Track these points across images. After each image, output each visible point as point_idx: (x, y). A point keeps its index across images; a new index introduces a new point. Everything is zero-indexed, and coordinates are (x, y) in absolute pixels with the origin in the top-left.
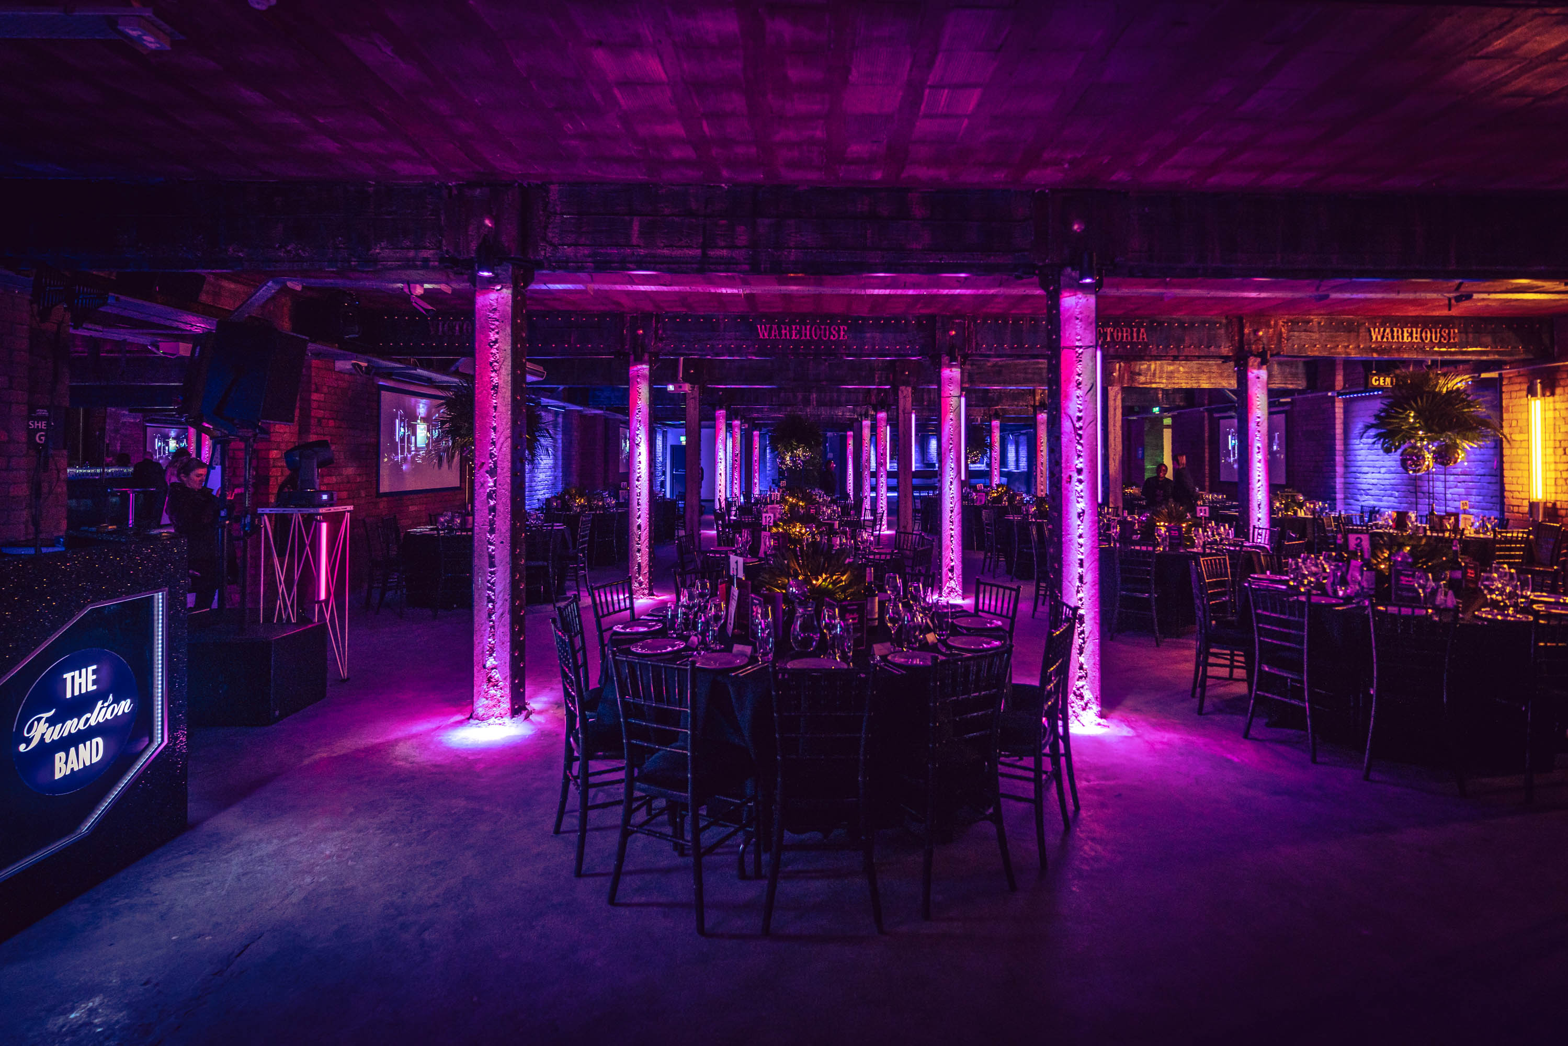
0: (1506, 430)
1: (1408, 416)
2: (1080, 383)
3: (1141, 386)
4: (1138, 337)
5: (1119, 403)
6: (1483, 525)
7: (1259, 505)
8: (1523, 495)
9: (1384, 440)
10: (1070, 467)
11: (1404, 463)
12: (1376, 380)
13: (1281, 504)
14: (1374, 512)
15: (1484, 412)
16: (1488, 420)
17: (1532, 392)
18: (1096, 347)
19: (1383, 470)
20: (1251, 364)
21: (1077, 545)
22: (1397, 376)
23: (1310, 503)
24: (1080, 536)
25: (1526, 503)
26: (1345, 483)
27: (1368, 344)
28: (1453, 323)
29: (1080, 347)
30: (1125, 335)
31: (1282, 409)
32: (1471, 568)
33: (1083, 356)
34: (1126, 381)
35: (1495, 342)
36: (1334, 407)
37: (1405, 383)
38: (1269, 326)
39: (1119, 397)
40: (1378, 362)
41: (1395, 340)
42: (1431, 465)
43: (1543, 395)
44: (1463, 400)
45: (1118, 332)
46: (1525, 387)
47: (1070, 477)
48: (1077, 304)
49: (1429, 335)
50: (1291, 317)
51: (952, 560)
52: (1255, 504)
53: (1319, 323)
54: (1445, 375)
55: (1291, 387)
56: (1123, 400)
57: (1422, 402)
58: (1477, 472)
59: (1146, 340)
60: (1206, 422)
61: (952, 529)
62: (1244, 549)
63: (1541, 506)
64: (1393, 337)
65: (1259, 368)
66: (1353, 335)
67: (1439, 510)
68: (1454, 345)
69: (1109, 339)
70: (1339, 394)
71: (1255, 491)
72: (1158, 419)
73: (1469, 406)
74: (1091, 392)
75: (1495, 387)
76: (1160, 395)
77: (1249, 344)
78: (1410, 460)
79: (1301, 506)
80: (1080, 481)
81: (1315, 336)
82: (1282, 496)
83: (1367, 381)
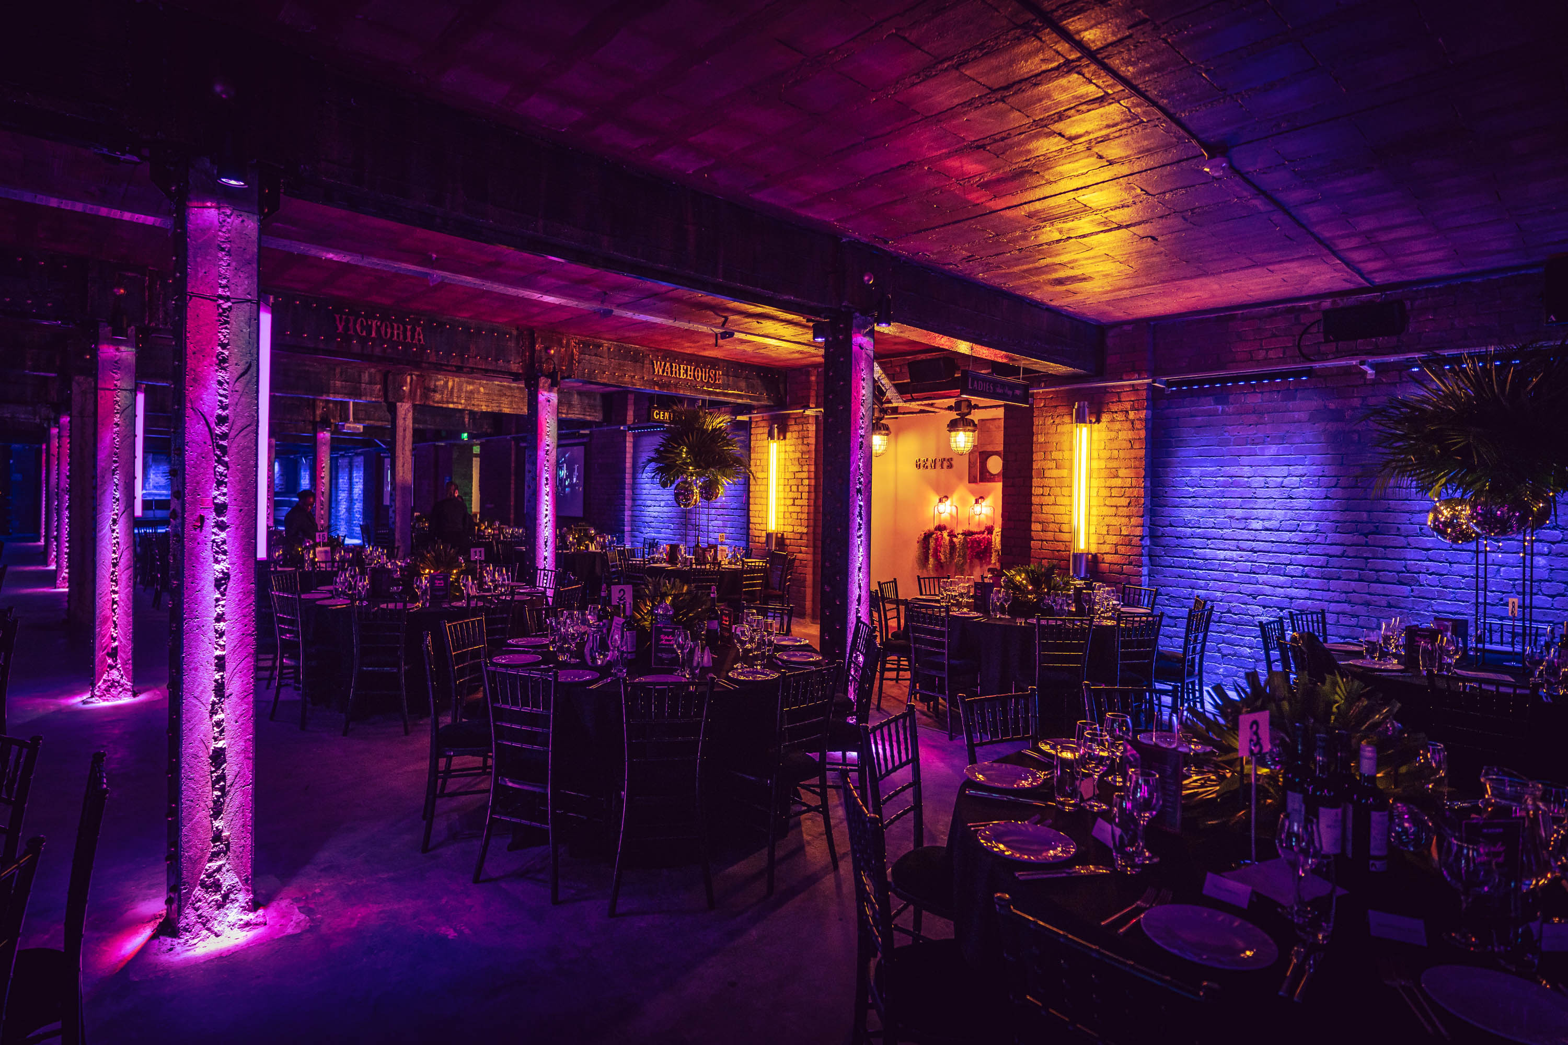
0: (753, 469)
1: (682, 451)
2: (225, 360)
3: (436, 405)
4: (413, 337)
5: (409, 422)
6: (734, 556)
7: (546, 542)
8: (762, 527)
9: (662, 474)
10: (202, 502)
11: (677, 496)
12: (657, 414)
13: (574, 538)
14: (653, 545)
15: (738, 451)
16: (742, 458)
17: (771, 435)
18: (259, 303)
19: (662, 504)
20: (541, 385)
21: (212, 634)
22: (674, 412)
23: (600, 537)
24: (220, 618)
25: (764, 534)
26: (632, 516)
27: (651, 377)
28: (719, 366)
29: (227, 299)
30: (396, 332)
31: (581, 440)
32: (726, 615)
33: (233, 315)
34: (418, 398)
35: (748, 386)
36: (625, 441)
37: (680, 419)
38: (560, 345)
39: (410, 415)
40: (660, 397)
41: (674, 375)
42: (698, 499)
43: (779, 439)
44: (724, 438)
45: (386, 327)
46: (766, 430)
47: (202, 519)
48: (222, 223)
49: (700, 374)
50: (583, 339)
51: (114, 639)
52: (542, 542)
53: (609, 349)
54: (711, 414)
55: (588, 418)
56: (415, 420)
57: (693, 438)
58: (731, 507)
59: (422, 342)
60: (513, 452)
61: (115, 592)
62: (516, 597)
63: (774, 536)
64: (672, 373)
65: (550, 391)
66: (638, 364)
67: (703, 542)
68: (718, 387)
69: (374, 334)
70: (630, 429)
71: (543, 527)
72: (468, 446)
73: (728, 445)
74: (247, 376)
75: (746, 427)
76: (466, 420)
77: (541, 363)
78: (682, 495)
79: (592, 540)
80: (221, 526)
81: (605, 362)
82: (575, 530)
83: (650, 415)
